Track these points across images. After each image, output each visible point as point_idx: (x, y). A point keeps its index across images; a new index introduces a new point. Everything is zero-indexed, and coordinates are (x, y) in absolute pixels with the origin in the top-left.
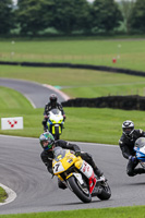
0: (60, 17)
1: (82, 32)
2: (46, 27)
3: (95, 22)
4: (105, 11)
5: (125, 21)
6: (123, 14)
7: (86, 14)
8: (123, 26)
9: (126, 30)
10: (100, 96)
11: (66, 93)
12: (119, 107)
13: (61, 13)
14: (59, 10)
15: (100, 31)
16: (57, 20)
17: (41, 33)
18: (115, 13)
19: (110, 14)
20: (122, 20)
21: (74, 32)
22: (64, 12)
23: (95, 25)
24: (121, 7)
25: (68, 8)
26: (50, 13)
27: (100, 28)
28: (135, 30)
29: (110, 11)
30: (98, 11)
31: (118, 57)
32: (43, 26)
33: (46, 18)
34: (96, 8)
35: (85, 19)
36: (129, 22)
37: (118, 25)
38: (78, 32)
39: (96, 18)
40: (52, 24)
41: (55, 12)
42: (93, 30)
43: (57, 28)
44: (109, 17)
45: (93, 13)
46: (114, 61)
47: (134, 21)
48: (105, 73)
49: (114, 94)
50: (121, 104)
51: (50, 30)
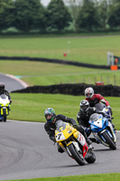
0: (20, 18)
1: (38, 31)
2: (8, 27)
3: (49, 23)
4: (57, 14)
5: (74, 22)
6: (72, 16)
7: (42, 16)
8: (72, 26)
9: (74, 29)
10: (53, 84)
11: (26, 82)
12: (69, 93)
13: (20, 15)
14: (19, 13)
15: (53, 30)
16: (18, 21)
17: (4, 31)
18: (65, 15)
19: (62, 16)
20: (71, 21)
21: (31, 31)
22: (23, 14)
23: (49, 25)
24: (70, 11)
25: (26, 11)
26: (12, 15)
27: (53, 27)
28: (82, 30)
29: (61, 13)
30: (51, 14)
31: (68, 52)
32: (6, 26)
33: (8, 19)
34: (50, 11)
35: (40, 20)
36: (76, 23)
37: (68, 25)
38: (34, 31)
39: (50, 19)
40: (13, 25)
41: (16, 14)
42: (48, 29)
43: (17, 28)
44: (61, 19)
45: (47, 15)
46: (65, 55)
47: (81, 22)
48: (57, 65)
49: (64, 82)
50: (71, 90)
51: (12, 29)
